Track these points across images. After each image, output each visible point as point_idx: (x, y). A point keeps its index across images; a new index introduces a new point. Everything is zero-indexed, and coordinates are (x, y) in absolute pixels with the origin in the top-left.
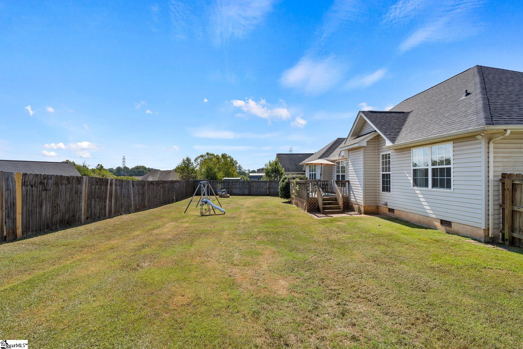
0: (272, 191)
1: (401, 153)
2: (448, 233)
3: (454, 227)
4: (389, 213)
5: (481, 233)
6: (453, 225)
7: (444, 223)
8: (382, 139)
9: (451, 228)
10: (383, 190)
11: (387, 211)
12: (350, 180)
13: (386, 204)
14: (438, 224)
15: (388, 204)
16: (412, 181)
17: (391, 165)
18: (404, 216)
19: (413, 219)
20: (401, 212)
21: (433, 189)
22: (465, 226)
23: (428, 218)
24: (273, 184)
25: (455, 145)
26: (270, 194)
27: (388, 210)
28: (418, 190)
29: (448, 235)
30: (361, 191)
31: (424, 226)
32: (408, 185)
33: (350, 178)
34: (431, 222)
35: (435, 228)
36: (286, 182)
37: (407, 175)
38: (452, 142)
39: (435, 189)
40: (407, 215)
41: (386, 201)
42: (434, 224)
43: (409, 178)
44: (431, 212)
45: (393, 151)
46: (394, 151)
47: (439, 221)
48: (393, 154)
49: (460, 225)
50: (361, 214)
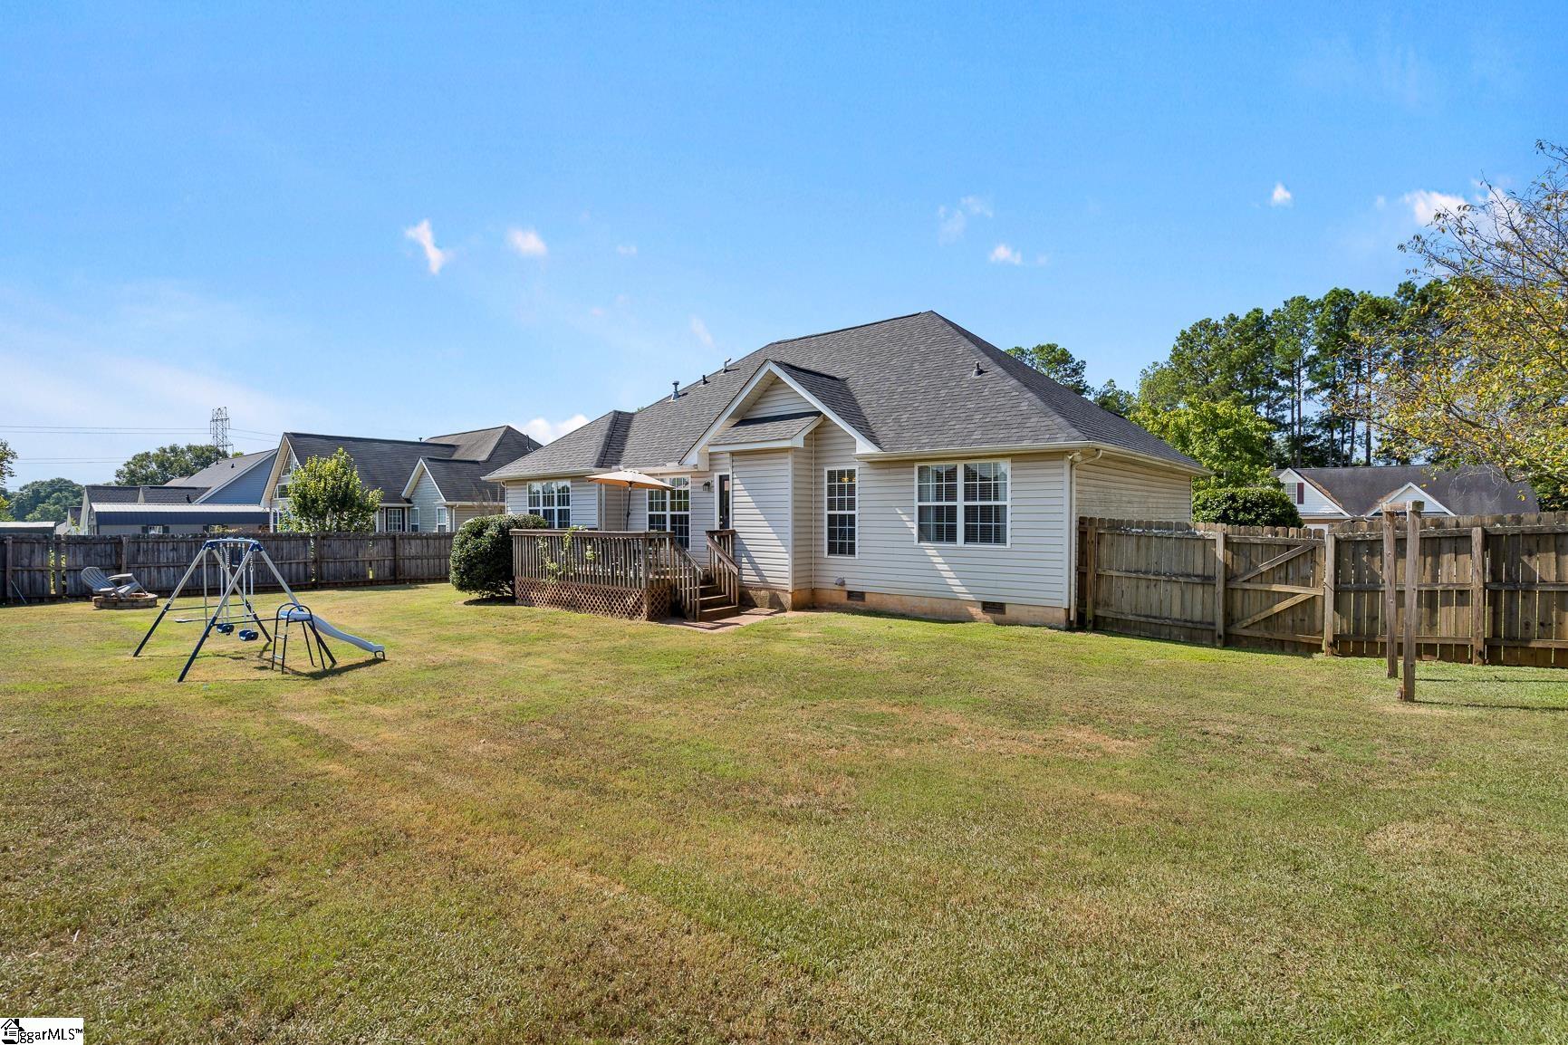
0: (332, 572)
1: (887, 471)
2: (998, 624)
3: (1010, 612)
4: (850, 602)
5: (1061, 615)
6: (1008, 608)
7: (988, 607)
8: (834, 428)
9: (1004, 613)
10: (832, 550)
11: (843, 599)
12: (737, 530)
13: (843, 584)
14: (976, 611)
15: (847, 581)
16: (915, 532)
17: (857, 494)
18: (891, 604)
19: (916, 607)
20: (884, 596)
21: (966, 546)
22: (1031, 608)
23: (953, 602)
24: (336, 544)
25: (1016, 464)
26: (323, 582)
27: (845, 594)
28: (931, 549)
29: (1000, 628)
30: (787, 556)
31: (945, 618)
32: (906, 538)
33: (736, 523)
34: (961, 609)
35: (971, 619)
36: (492, 537)
37: (905, 518)
38: (1009, 460)
39: (971, 546)
40: (901, 601)
41: (840, 575)
42: (969, 612)
43: (909, 524)
44: (963, 589)
45: (862, 465)
46: (868, 465)
47: (980, 604)
48: (863, 471)
49: (1022, 607)
50: (785, 611)
